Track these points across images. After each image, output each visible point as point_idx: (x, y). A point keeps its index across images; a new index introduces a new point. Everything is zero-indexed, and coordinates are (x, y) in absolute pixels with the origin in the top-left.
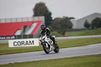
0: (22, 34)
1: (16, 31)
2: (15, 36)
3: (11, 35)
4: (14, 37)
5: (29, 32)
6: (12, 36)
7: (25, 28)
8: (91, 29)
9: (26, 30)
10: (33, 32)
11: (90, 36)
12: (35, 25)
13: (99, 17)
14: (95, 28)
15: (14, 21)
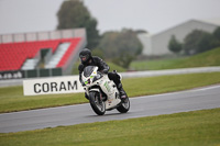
0: (38, 69)
1: (24, 61)
2: (23, 72)
3: (13, 69)
4: (20, 75)
5: (53, 63)
6: (16, 72)
7: (44, 53)
8: (183, 55)
9: (46, 58)
10: (61, 62)
11: (184, 71)
12: (64, 47)
13: (199, 28)
14: (192, 52)
15: (20, 39)
